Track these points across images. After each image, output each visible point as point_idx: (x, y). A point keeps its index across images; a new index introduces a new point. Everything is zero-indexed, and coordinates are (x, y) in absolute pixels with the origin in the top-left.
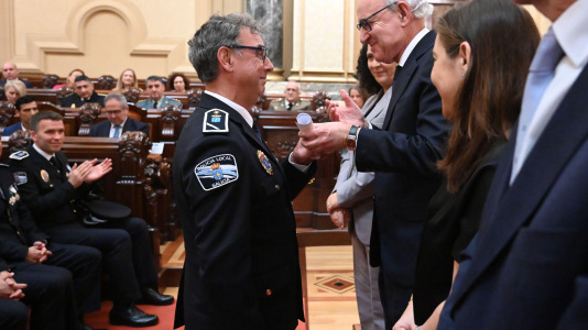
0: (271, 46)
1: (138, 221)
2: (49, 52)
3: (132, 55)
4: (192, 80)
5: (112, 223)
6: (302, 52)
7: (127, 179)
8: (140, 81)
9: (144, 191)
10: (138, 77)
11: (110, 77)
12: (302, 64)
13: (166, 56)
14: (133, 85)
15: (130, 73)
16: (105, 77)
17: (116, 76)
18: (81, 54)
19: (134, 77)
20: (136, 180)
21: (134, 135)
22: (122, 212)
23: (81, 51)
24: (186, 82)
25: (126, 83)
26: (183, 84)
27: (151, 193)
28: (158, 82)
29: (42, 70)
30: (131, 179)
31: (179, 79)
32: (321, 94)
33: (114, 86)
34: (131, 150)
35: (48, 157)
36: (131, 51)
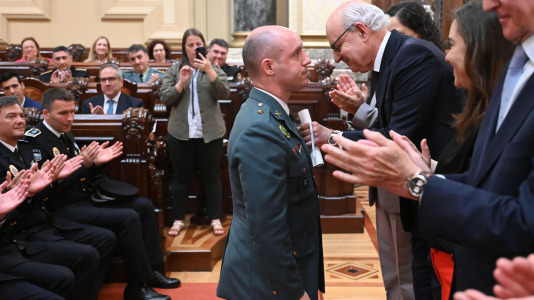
0: (263, 6)
1: (143, 201)
2: (12, 19)
3: (104, 20)
4: (173, 47)
5: (122, 201)
6: (300, 13)
7: (132, 158)
8: (115, 50)
9: (149, 170)
10: (113, 46)
11: (80, 46)
12: (300, 26)
13: (141, 20)
14: (107, 55)
15: (103, 41)
16: (74, 46)
17: (87, 44)
18: (47, 20)
19: (109, 45)
20: (141, 158)
21: (137, 112)
22: (129, 190)
23: (47, 16)
24: (167, 50)
25: (100, 53)
26: (164, 52)
27: (155, 172)
28: (140, 53)
29: (5, 40)
30: (136, 158)
31: (159, 46)
32: (323, 62)
33: (87, 57)
34: (136, 127)
35: (59, 135)
36: (102, 16)
